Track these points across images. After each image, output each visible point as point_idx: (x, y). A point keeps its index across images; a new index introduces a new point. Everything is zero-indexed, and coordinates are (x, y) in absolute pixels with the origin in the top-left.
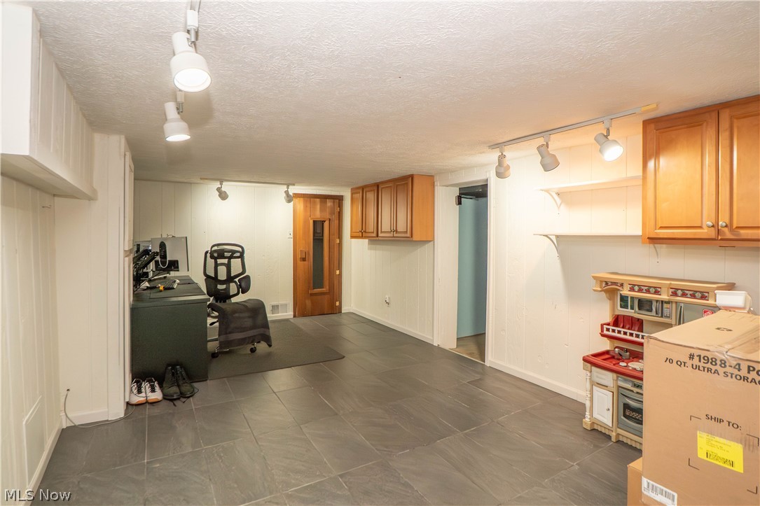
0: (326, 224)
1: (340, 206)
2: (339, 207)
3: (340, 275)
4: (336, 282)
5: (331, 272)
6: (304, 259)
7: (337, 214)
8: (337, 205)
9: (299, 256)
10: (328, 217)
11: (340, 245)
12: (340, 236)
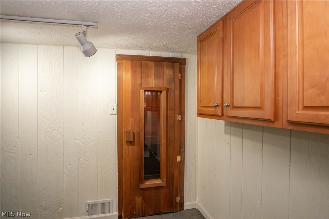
0: (163, 96)
1: (182, 71)
2: (180, 72)
3: (182, 162)
4: (176, 173)
5: (170, 159)
6: (131, 143)
7: (177, 81)
8: (177, 70)
9: (124, 140)
10: (166, 86)
11: (182, 123)
12: (182, 112)
